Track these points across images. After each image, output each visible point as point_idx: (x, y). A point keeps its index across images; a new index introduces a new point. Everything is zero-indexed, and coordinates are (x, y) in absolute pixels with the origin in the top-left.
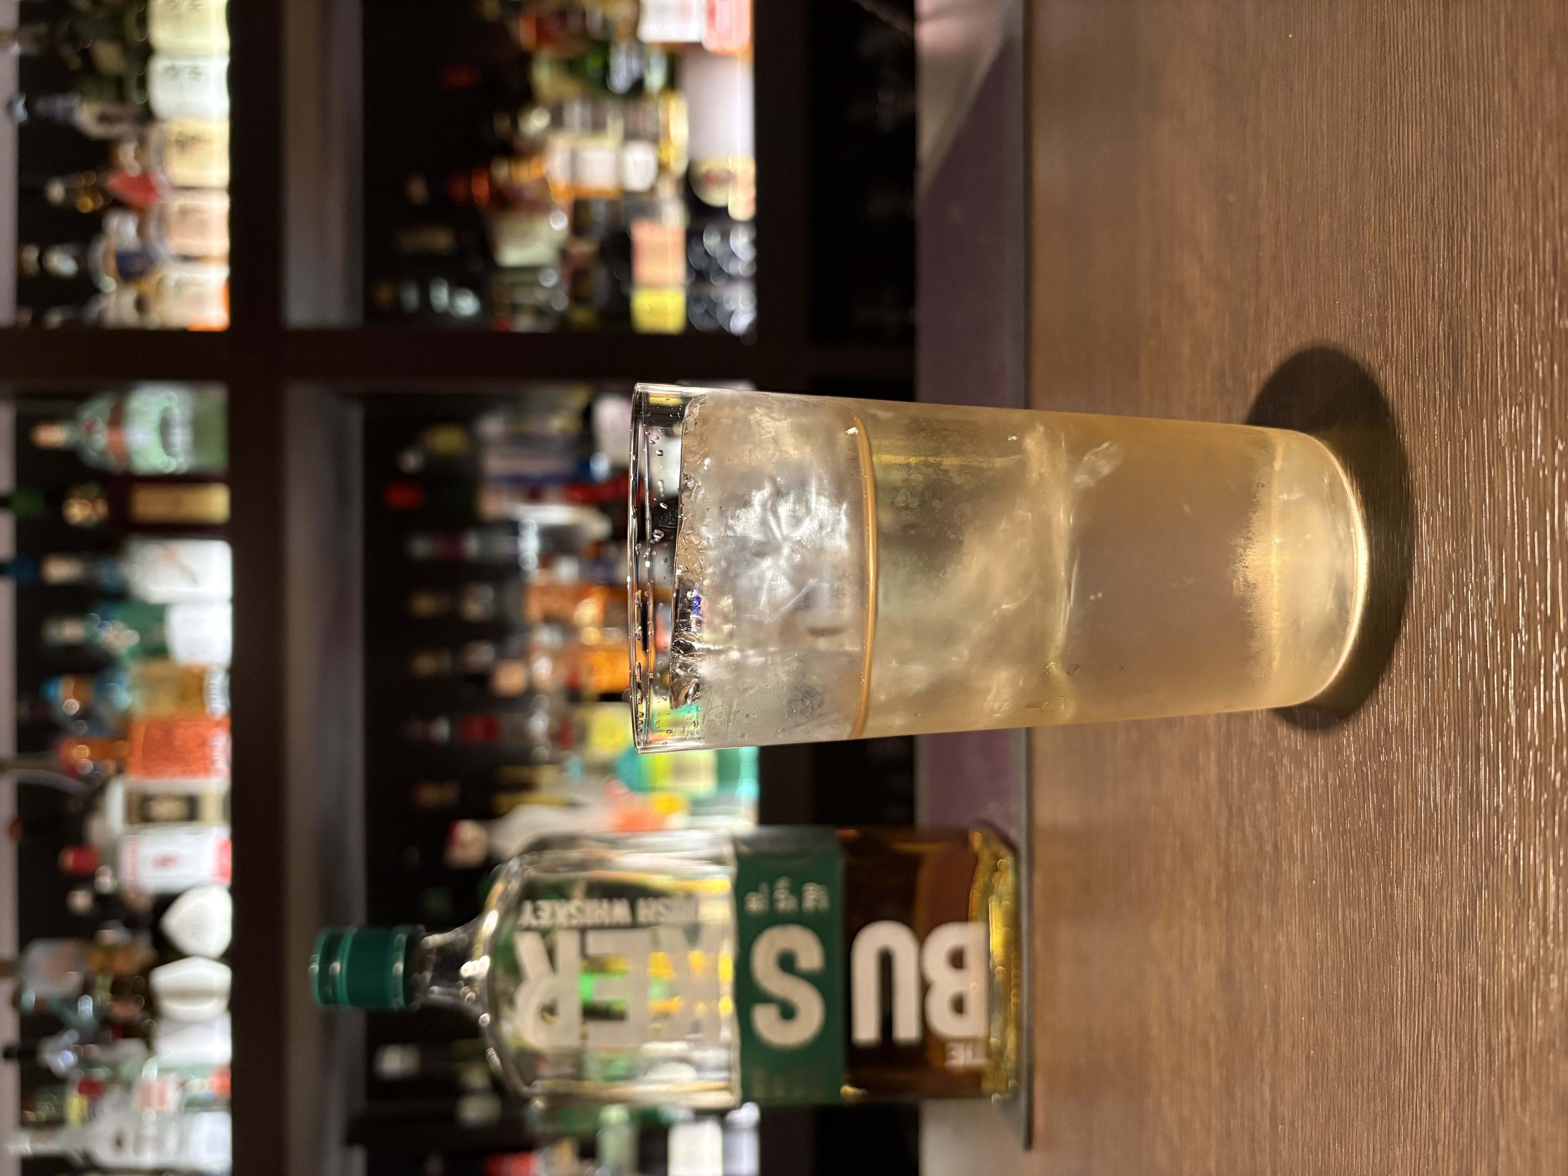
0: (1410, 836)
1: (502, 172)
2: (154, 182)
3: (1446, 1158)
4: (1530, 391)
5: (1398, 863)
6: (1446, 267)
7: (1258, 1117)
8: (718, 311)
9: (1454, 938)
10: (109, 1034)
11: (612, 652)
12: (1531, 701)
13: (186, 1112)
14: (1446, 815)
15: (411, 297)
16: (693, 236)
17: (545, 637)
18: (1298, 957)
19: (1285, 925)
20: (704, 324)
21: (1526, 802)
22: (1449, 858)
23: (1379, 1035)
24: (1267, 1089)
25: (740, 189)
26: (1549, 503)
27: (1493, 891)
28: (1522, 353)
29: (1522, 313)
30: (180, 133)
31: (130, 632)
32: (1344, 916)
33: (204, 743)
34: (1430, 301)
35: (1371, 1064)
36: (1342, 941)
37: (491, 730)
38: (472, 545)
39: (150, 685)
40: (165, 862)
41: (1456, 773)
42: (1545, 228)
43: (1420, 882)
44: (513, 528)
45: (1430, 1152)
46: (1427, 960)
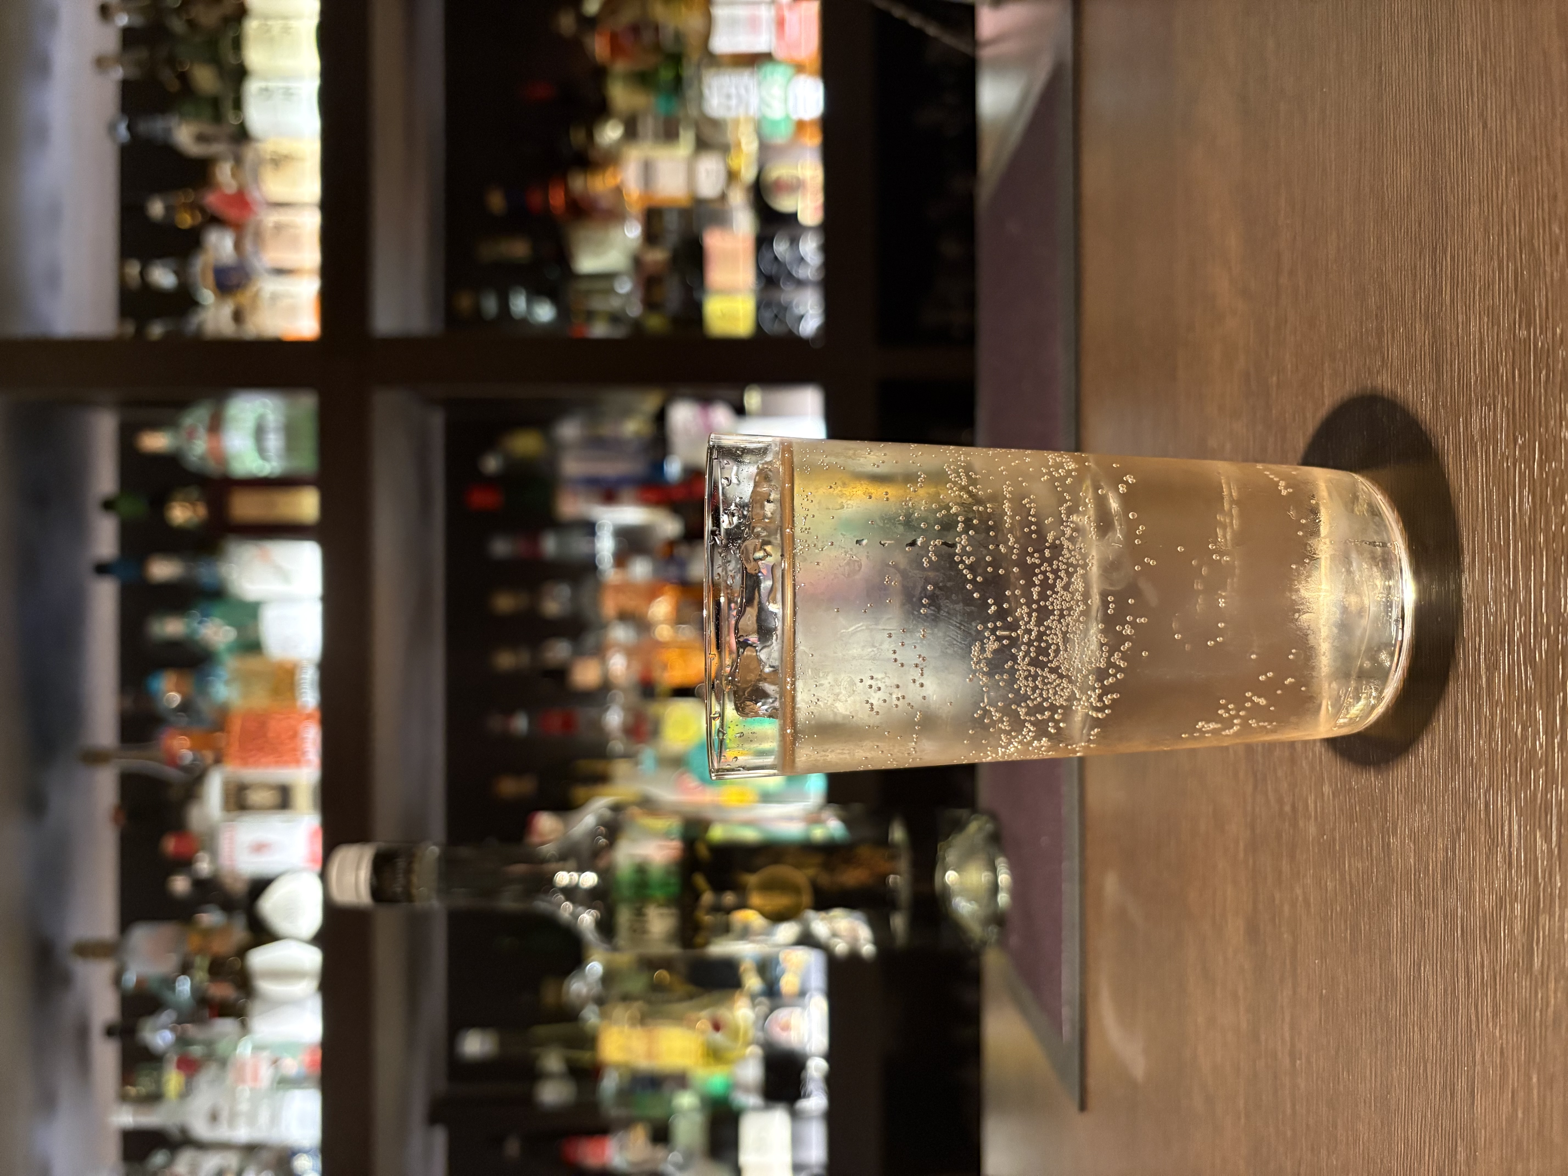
0: (1403, 789)
1: (578, 183)
2: (249, 199)
3: (1434, 1075)
4: (1496, 393)
5: (1393, 815)
6: (1431, 284)
7: (1280, 1055)
8: (787, 315)
9: (1439, 878)
10: (206, 1012)
11: (684, 648)
12: (1498, 664)
13: (278, 1089)
14: (1431, 769)
15: (490, 305)
16: (763, 242)
17: (620, 634)
18: (1312, 905)
19: (1301, 877)
20: (773, 328)
21: (1495, 752)
22: (1434, 807)
23: (1378, 970)
24: (1286, 1027)
25: (809, 196)
26: (1511, 491)
27: (1469, 833)
28: (1490, 360)
29: (1490, 324)
30: (275, 152)
31: (228, 628)
32: (1350, 865)
33: (294, 735)
34: (1418, 312)
35: (1373, 997)
36: (1348, 886)
37: (568, 724)
38: (550, 545)
39: (246, 679)
40: (259, 848)
41: (1439, 732)
42: (1507, 250)
43: (1411, 831)
44: (590, 528)
45: (1421, 1071)
46: (1417, 899)
